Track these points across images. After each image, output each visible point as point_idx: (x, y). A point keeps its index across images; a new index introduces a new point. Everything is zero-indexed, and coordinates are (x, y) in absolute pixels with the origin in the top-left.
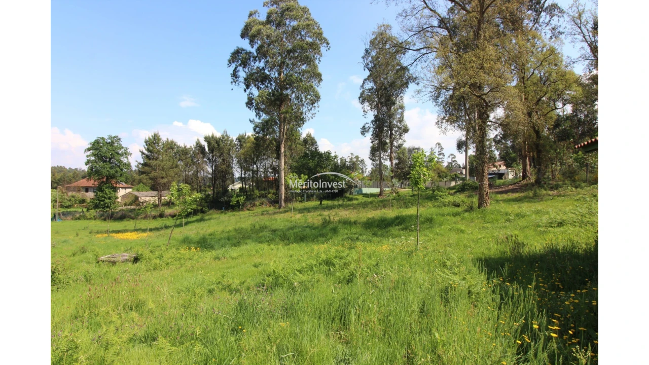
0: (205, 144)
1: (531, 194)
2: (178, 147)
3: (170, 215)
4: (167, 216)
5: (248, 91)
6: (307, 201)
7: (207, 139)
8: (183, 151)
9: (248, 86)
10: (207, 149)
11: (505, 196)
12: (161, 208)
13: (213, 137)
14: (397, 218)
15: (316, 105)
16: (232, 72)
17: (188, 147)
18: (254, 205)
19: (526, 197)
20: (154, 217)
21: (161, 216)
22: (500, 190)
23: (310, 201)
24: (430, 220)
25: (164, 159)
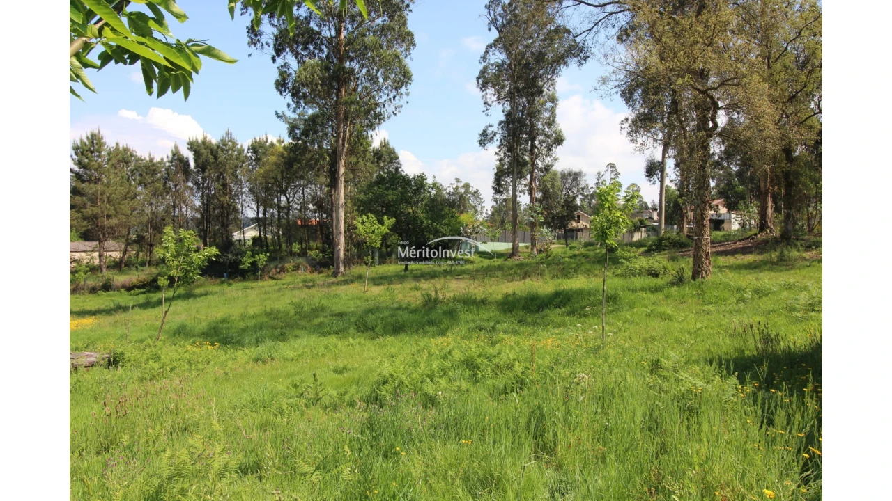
0: (189, 155)
1: (774, 255)
2: (138, 160)
3: (124, 287)
4: (117, 289)
5: (280, 61)
6: (380, 264)
7: (193, 146)
8: (147, 167)
9: (279, 51)
10: (192, 164)
11: (731, 260)
12: (107, 273)
13: (204, 142)
14: (557, 294)
15: (403, 90)
16: (248, 24)
17: (157, 159)
18: (283, 270)
19: (765, 263)
20: (93, 290)
21: (107, 287)
22: (722, 249)
23: (384, 263)
24: (612, 299)
25: (112, 182)
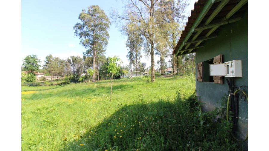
0: (71, 59)
1: (174, 77)
2: (60, 60)
3: (56, 85)
4: (54, 85)
5: (81, 39)
6: (108, 80)
7: (71, 57)
8: (62, 61)
9: (81, 37)
11: (166, 78)
12: (52, 82)
13: (74, 57)
15: (107, 45)
16: (75, 31)
17: (64, 60)
18: (88, 81)
19: (172, 79)
20: (49, 85)
21: (52, 85)
22: (166, 76)
25: (53, 63)
